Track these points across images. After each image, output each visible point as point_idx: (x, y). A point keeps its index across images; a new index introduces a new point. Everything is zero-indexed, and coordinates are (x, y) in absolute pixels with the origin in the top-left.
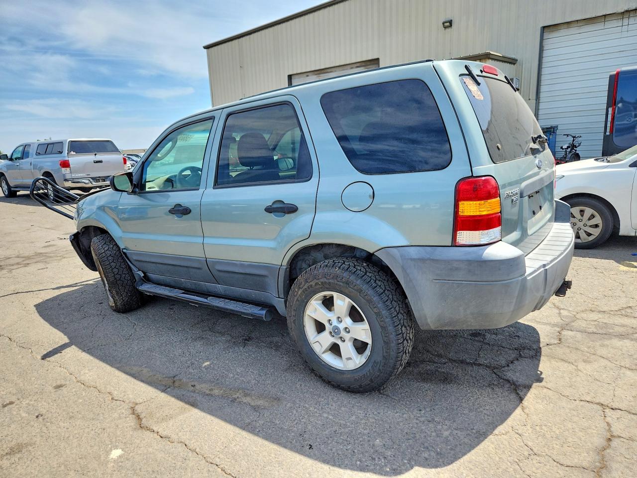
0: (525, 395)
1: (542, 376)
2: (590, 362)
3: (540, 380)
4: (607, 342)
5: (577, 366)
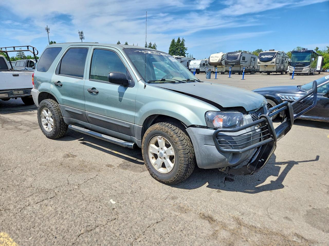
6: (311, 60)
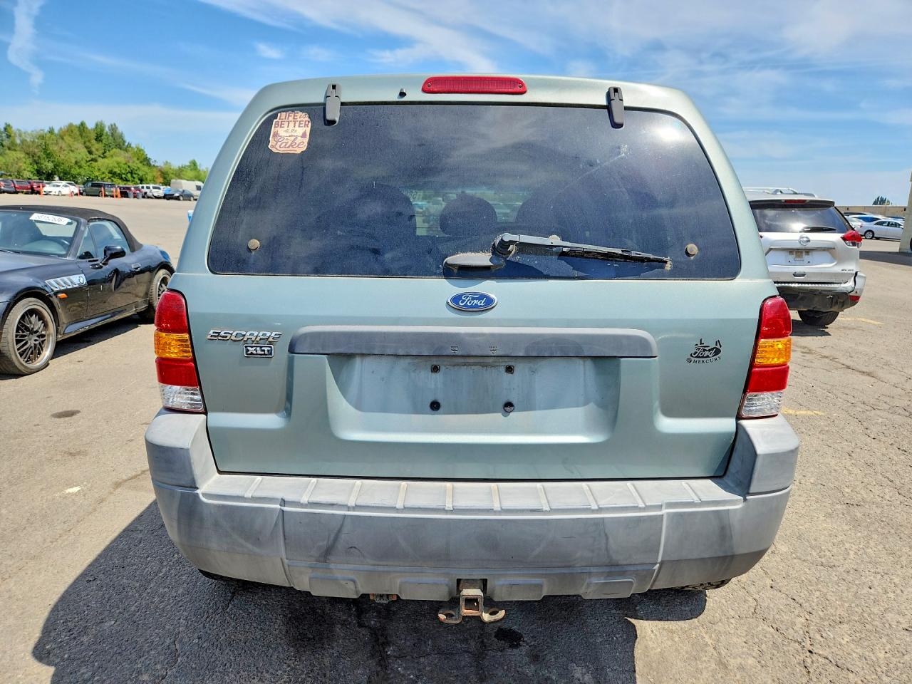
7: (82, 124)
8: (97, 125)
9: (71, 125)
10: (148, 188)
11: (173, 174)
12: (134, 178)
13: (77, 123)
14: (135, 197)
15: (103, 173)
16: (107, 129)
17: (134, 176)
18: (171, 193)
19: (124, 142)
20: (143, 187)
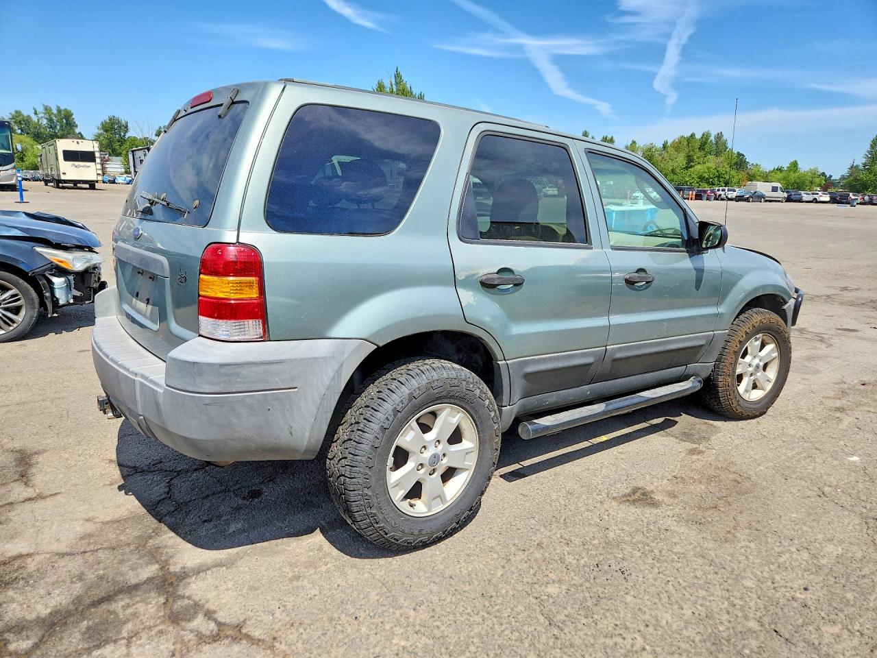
0: (121, 471)
1: (123, 491)
2: (82, 538)
3: (120, 488)
4: (78, 588)
5: (95, 523)
6: (15, 149)
7: (693, 135)
8: (703, 135)
9: (682, 137)
10: (723, 190)
11: (759, 176)
12: (720, 182)
13: (687, 135)
14: (708, 199)
15: (693, 178)
16: (712, 138)
17: (721, 180)
18: (742, 194)
19: (727, 148)
20: (718, 190)
